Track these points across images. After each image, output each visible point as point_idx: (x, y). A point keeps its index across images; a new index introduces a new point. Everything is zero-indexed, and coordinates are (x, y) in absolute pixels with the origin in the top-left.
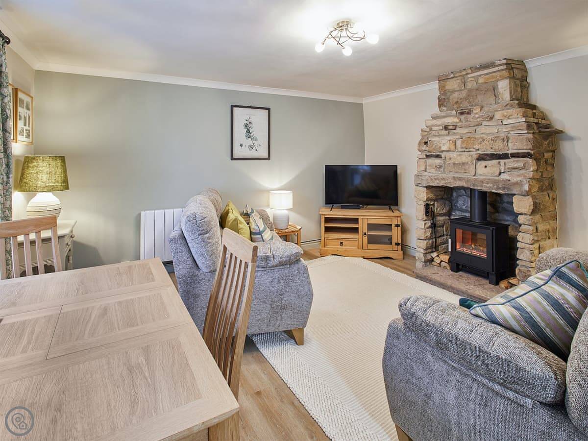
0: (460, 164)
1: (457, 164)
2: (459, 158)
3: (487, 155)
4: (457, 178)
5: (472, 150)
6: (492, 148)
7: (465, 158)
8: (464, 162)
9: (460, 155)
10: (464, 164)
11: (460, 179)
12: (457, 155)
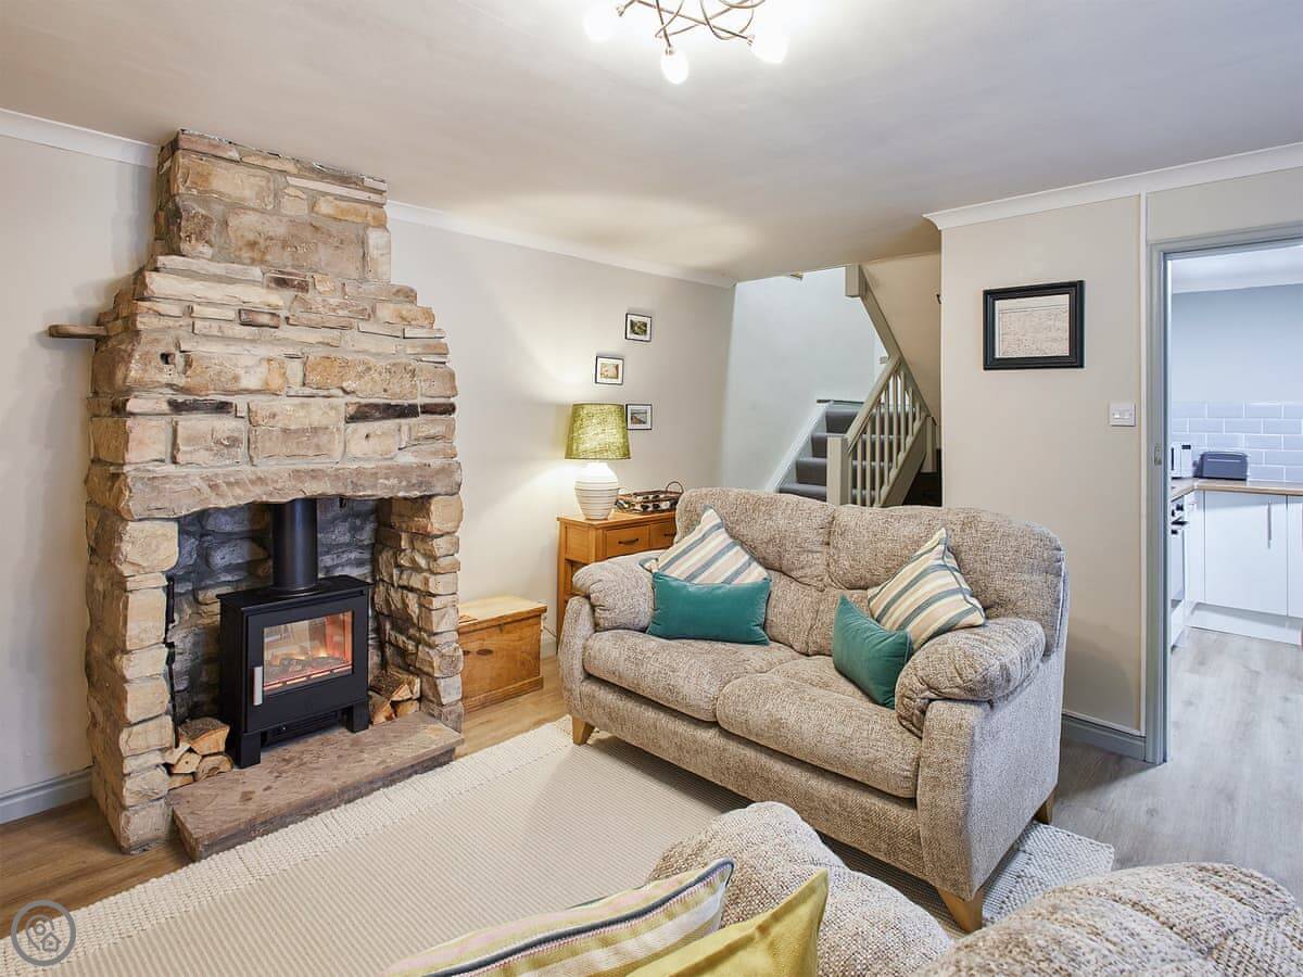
0: (304, 431)
1: (296, 431)
2: (302, 413)
3: (376, 406)
4: (306, 472)
5: (334, 391)
6: (385, 391)
7: (319, 413)
8: (316, 424)
9: (302, 405)
10: (315, 430)
11: (314, 475)
12: (295, 405)
